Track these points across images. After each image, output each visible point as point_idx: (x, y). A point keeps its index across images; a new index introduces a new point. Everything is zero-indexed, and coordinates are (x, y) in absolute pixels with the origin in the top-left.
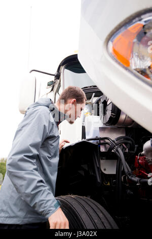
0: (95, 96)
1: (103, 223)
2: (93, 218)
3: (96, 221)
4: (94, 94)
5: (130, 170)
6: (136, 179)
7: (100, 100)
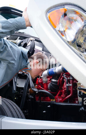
0: (19, 39)
1: (15, 111)
2: (11, 108)
3: (12, 110)
4: (19, 37)
5: (33, 85)
6: (36, 90)
7: (22, 42)
